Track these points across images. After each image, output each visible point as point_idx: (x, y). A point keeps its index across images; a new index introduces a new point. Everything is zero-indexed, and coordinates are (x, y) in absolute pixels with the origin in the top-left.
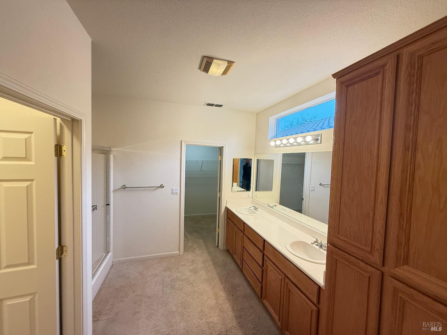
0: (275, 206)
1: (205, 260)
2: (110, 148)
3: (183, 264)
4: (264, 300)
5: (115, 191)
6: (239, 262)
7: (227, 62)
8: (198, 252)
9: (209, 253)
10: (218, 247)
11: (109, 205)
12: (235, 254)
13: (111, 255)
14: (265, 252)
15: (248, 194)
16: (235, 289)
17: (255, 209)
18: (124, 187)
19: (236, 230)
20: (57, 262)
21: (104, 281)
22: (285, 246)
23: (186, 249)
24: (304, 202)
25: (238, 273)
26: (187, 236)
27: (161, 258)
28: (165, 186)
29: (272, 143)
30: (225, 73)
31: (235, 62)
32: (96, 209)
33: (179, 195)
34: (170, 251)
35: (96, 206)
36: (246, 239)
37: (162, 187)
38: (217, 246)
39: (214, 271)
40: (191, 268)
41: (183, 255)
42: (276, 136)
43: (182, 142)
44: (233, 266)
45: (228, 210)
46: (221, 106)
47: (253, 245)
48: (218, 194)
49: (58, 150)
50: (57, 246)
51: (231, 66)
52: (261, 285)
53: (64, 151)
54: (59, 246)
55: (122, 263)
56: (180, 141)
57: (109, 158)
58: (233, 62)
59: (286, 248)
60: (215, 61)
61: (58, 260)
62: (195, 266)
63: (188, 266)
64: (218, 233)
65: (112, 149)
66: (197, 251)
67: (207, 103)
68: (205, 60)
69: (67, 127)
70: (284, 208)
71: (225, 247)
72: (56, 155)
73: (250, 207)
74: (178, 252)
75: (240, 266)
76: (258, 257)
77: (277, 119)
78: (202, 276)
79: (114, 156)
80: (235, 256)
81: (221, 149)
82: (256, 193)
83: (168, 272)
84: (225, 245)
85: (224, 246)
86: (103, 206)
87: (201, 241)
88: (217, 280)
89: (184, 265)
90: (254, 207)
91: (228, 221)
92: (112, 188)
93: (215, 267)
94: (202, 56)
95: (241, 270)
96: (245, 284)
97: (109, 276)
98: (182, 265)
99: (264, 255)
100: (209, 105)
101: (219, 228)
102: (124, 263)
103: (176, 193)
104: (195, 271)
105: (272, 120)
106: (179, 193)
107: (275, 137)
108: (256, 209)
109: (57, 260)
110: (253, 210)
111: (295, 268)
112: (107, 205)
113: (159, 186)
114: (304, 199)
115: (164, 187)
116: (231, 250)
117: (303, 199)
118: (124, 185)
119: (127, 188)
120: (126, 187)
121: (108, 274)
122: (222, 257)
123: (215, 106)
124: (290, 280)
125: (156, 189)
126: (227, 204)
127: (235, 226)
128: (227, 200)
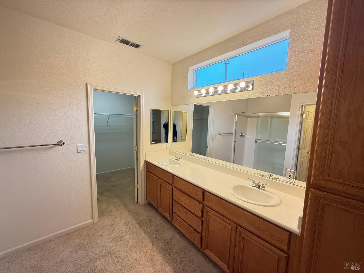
1: (128, 221)
3: (100, 234)
4: (205, 249)
6: (167, 215)
8: (117, 214)
9: (130, 211)
10: (138, 202)
12: (160, 207)
14: (205, 203)
16: (169, 244)
19: (161, 183)
23: (101, 213)
24: (208, 149)
25: (167, 227)
27: (67, 234)
28: (65, 143)
29: (196, 93)
33: (88, 153)
34: (79, 223)
36: (176, 192)
37: (60, 144)
38: (136, 201)
39: (141, 231)
40: (112, 236)
41: (98, 221)
43: (88, 85)
44: (158, 220)
45: (148, 164)
46: (137, 46)
47: (188, 197)
52: (201, 236)
56: (86, 84)
62: (116, 232)
63: (108, 234)
64: (137, 189)
66: (115, 213)
67: (120, 38)
71: (146, 201)
73: (172, 158)
74: (92, 220)
75: (169, 219)
77: (195, 70)
78: (128, 242)
80: (160, 210)
81: (137, 98)
84: (145, 199)
85: (144, 201)
87: (117, 201)
88: (147, 241)
89: (102, 235)
91: (149, 175)
93: (141, 227)
95: (170, 223)
96: (177, 236)
98: (100, 236)
99: (203, 205)
100: (122, 41)
101: (137, 183)
103: (84, 151)
104: (118, 239)
105: (192, 72)
106: (88, 151)
107: (194, 88)
108: (178, 159)
111: (253, 216)
113: (56, 143)
114: (208, 147)
115: (64, 144)
116: (154, 204)
122: (145, 213)
123: (130, 45)
125: (52, 147)
126: (146, 157)
127: (159, 179)
128: (146, 153)
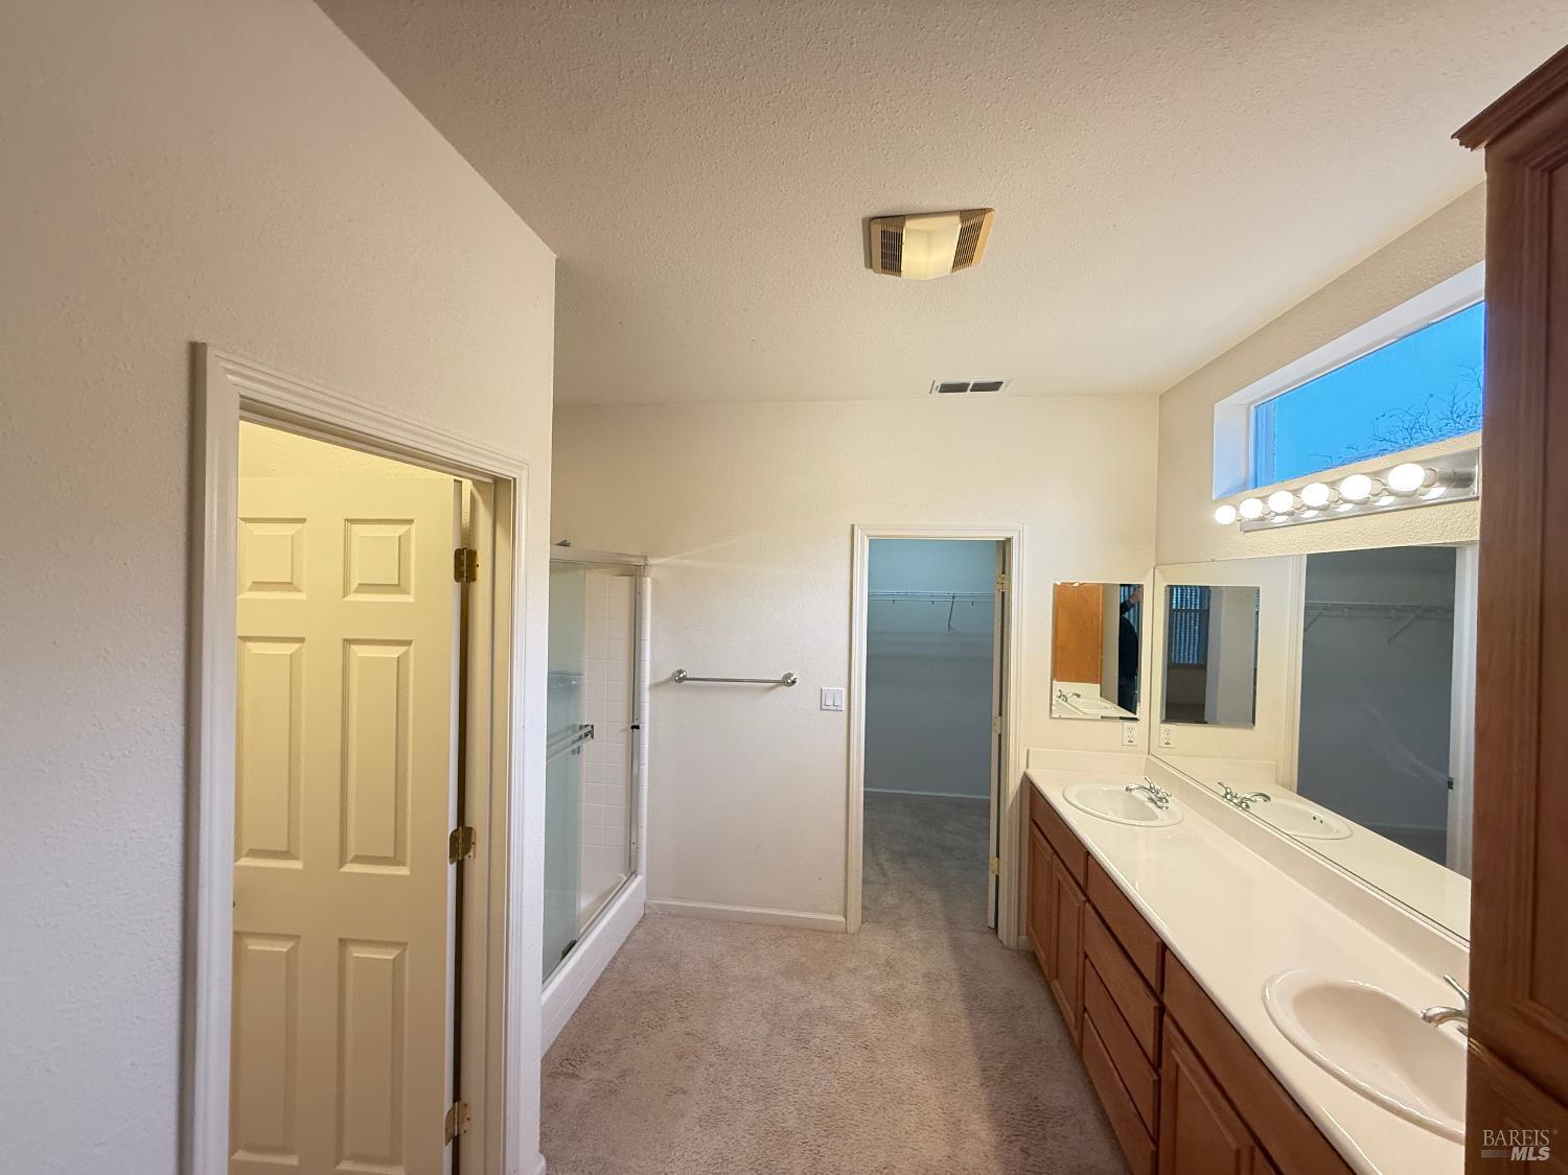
0: (1260, 799)
1: (937, 972)
2: (645, 558)
3: (851, 966)
5: (654, 686)
6: (1069, 1016)
7: (957, 219)
8: (914, 936)
9: (956, 947)
10: (997, 932)
11: (638, 727)
12: (1057, 977)
13: (641, 882)
14: (1166, 1000)
15: (1128, 734)
17: (1151, 800)
18: (679, 678)
20: (452, 869)
21: (615, 959)
23: (871, 913)
24: (1456, 796)
25: (1066, 1062)
26: (887, 865)
27: (784, 927)
28: (798, 681)
29: (1224, 515)
30: (964, 254)
31: (990, 210)
32: (592, 737)
33: (844, 715)
34: (815, 910)
35: (592, 727)
36: (1092, 922)
37: (788, 681)
38: (993, 926)
39: (964, 1023)
40: (878, 988)
41: (860, 932)
42: (1259, 478)
43: (856, 527)
44: (1044, 1026)
45: (1032, 792)
46: (995, 386)
48: (996, 720)
49: (465, 564)
50: (452, 825)
51: (979, 226)
52: (1152, 1147)
53: (478, 566)
54: (458, 825)
55: (668, 914)
56: (849, 527)
57: (641, 589)
58: (984, 211)
59: (1265, 1006)
60: (909, 224)
61: (455, 864)
62: (892, 984)
63: (867, 978)
64: (997, 877)
65: (651, 561)
66: (910, 931)
67: (938, 384)
68: (877, 230)
70: (1316, 814)
71: (1023, 937)
72: (458, 576)
73: (1131, 789)
74: (842, 919)
75: (1075, 1034)
76: (1141, 1012)
77: (1257, 406)
78: (912, 1029)
79: (655, 582)
80: (1056, 985)
81: (1004, 547)
82: (1167, 731)
83: (798, 983)
84: (1023, 929)
85: (1019, 934)
86: (625, 730)
87: (933, 897)
89: (853, 971)
90: (1151, 789)
92: (647, 679)
93: (970, 1012)
94: (864, 220)
95: (1078, 1050)
97: (628, 946)
98: (849, 970)
99: (1161, 1010)
100: (947, 388)
101: (998, 856)
102: (676, 916)
103: (834, 708)
104: (889, 1006)
105: (1231, 417)
106: (844, 708)
107: (1251, 485)
108: (1159, 800)
109: (451, 863)
110: (1143, 802)
112: (633, 727)
113: (780, 678)
114: (1457, 785)
115: (794, 682)
116: (1042, 956)
117: (1451, 780)
118: (681, 672)
119: (690, 679)
120: (685, 678)
121: (628, 938)
122: (1005, 977)
123: (971, 391)
125: (773, 688)
126: (1030, 765)
127: (1055, 856)
128: (1031, 749)
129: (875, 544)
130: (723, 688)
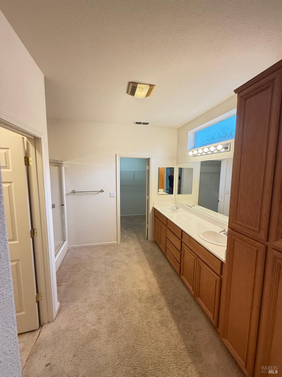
0: (194, 206)
1: (137, 248)
2: (62, 161)
4: (182, 276)
5: (67, 195)
6: (163, 250)
7: (148, 86)
8: (132, 242)
9: (140, 243)
11: (63, 205)
12: (160, 244)
13: (67, 242)
14: (183, 240)
15: (171, 197)
16: (160, 268)
17: (176, 208)
18: (74, 192)
19: (161, 225)
20: (31, 239)
21: (63, 260)
22: (198, 235)
23: (122, 240)
24: (219, 203)
25: (163, 258)
26: (123, 231)
27: (104, 246)
29: (191, 153)
30: (148, 95)
31: (155, 85)
32: (55, 207)
33: (115, 198)
34: (110, 241)
35: (54, 205)
36: (168, 231)
37: (102, 191)
38: (147, 238)
39: (144, 256)
40: (126, 253)
41: (120, 244)
42: (195, 147)
43: (117, 155)
44: (158, 253)
45: (154, 210)
46: (147, 124)
47: (174, 235)
48: (147, 196)
50: (30, 229)
51: (152, 89)
52: (180, 265)
53: (31, 161)
54: (32, 229)
55: (75, 248)
56: (115, 154)
57: (61, 170)
58: (154, 85)
59: (199, 236)
60: (139, 85)
61: (32, 238)
62: (129, 252)
63: (124, 252)
64: (148, 228)
65: (63, 162)
67: (135, 122)
68: (131, 85)
69: (32, 144)
70: (201, 208)
71: (153, 239)
72: (26, 164)
73: (172, 207)
74: (117, 242)
75: (165, 253)
76: (177, 243)
77: (195, 133)
78: (135, 259)
79: (65, 168)
80: (160, 245)
81: (148, 160)
82: (178, 196)
83: (109, 256)
84: (153, 237)
85: (152, 238)
86: (59, 206)
87: (134, 235)
88: (146, 263)
89: (121, 251)
90: (176, 207)
91: (155, 218)
92: (65, 193)
93: (145, 253)
94: (129, 82)
95: (165, 255)
96: (168, 265)
97: (66, 257)
98: (120, 251)
99: (182, 242)
100: (137, 123)
101: (148, 224)
102: (77, 249)
103: (113, 196)
104: (129, 256)
105: (191, 134)
106: (115, 196)
108: (177, 208)
109: (31, 238)
110: (175, 209)
111: (205, 249)
112: (62, 205)
113: (100, 190)
115: (103, 191)
116: (157, 241)
117: (219, 201)
118: (74, 190)
119: (76, 192)
120: (75, 192)
121: (66, 256)
122: (151, 247)
123: (142, 124)
124: (201, 259)
125: (98, 193)
126: (154, 205)
127: (160, 221)
128: (154, 202)
129: (121, 158)
130: (86, 194)
